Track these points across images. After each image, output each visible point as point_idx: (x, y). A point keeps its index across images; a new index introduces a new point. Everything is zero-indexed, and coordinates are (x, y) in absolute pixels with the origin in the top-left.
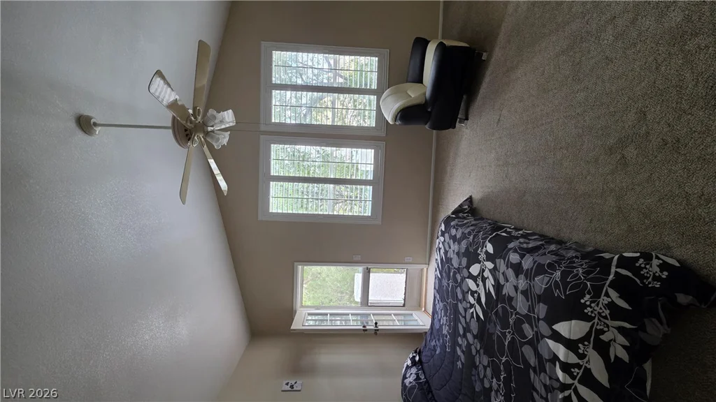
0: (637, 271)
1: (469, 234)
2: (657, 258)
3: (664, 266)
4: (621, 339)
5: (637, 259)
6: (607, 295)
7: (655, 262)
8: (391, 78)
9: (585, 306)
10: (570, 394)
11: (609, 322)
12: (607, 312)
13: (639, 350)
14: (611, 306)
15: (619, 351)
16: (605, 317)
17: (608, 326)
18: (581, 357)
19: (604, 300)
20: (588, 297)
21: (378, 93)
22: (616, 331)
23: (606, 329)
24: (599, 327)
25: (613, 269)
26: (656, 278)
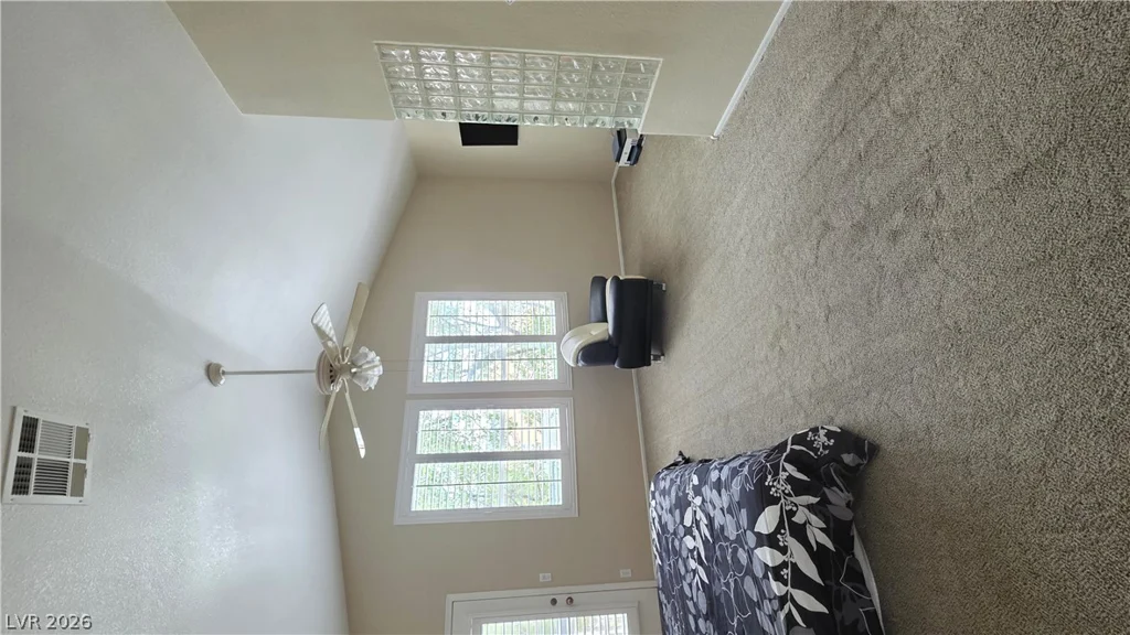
0: (809, 445)
1: (676, 477)
2: (822, 428)
3: (830, 434)
4: (814, 519)
5: (806, 433)
6: (784, 470)
7: (822, 432)
8: (573, 321)
9: (770, 487)
10: (790, 610)
11: (794, 499)
12: (789, 487)
13: (836, 529)
14: (790, 479)
15: (817, 535)
16: (789, 495)
17: (796, 505)
18: (784, 550)
19: (783, 475)
20: (770, 477)
21: (558, 339)
22: (806, 511)
23: (795, 509)
24: (788, 508)
25: (789, 447)
26: (825, 447)
